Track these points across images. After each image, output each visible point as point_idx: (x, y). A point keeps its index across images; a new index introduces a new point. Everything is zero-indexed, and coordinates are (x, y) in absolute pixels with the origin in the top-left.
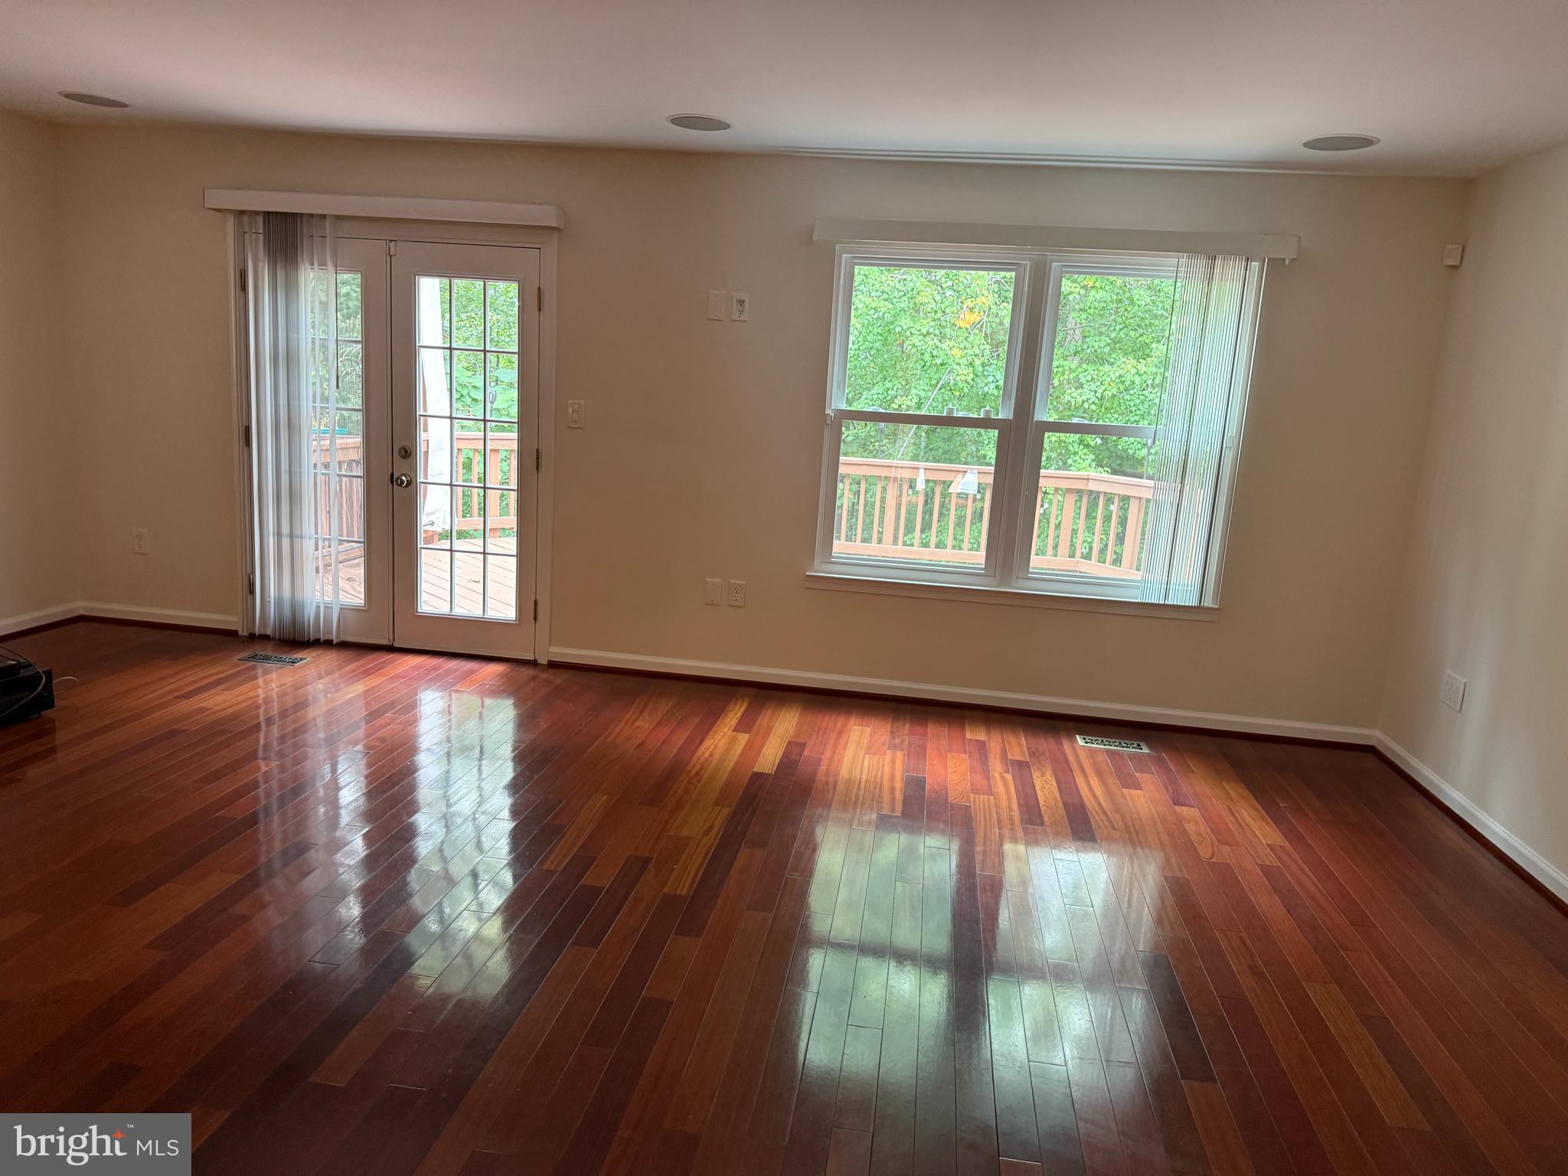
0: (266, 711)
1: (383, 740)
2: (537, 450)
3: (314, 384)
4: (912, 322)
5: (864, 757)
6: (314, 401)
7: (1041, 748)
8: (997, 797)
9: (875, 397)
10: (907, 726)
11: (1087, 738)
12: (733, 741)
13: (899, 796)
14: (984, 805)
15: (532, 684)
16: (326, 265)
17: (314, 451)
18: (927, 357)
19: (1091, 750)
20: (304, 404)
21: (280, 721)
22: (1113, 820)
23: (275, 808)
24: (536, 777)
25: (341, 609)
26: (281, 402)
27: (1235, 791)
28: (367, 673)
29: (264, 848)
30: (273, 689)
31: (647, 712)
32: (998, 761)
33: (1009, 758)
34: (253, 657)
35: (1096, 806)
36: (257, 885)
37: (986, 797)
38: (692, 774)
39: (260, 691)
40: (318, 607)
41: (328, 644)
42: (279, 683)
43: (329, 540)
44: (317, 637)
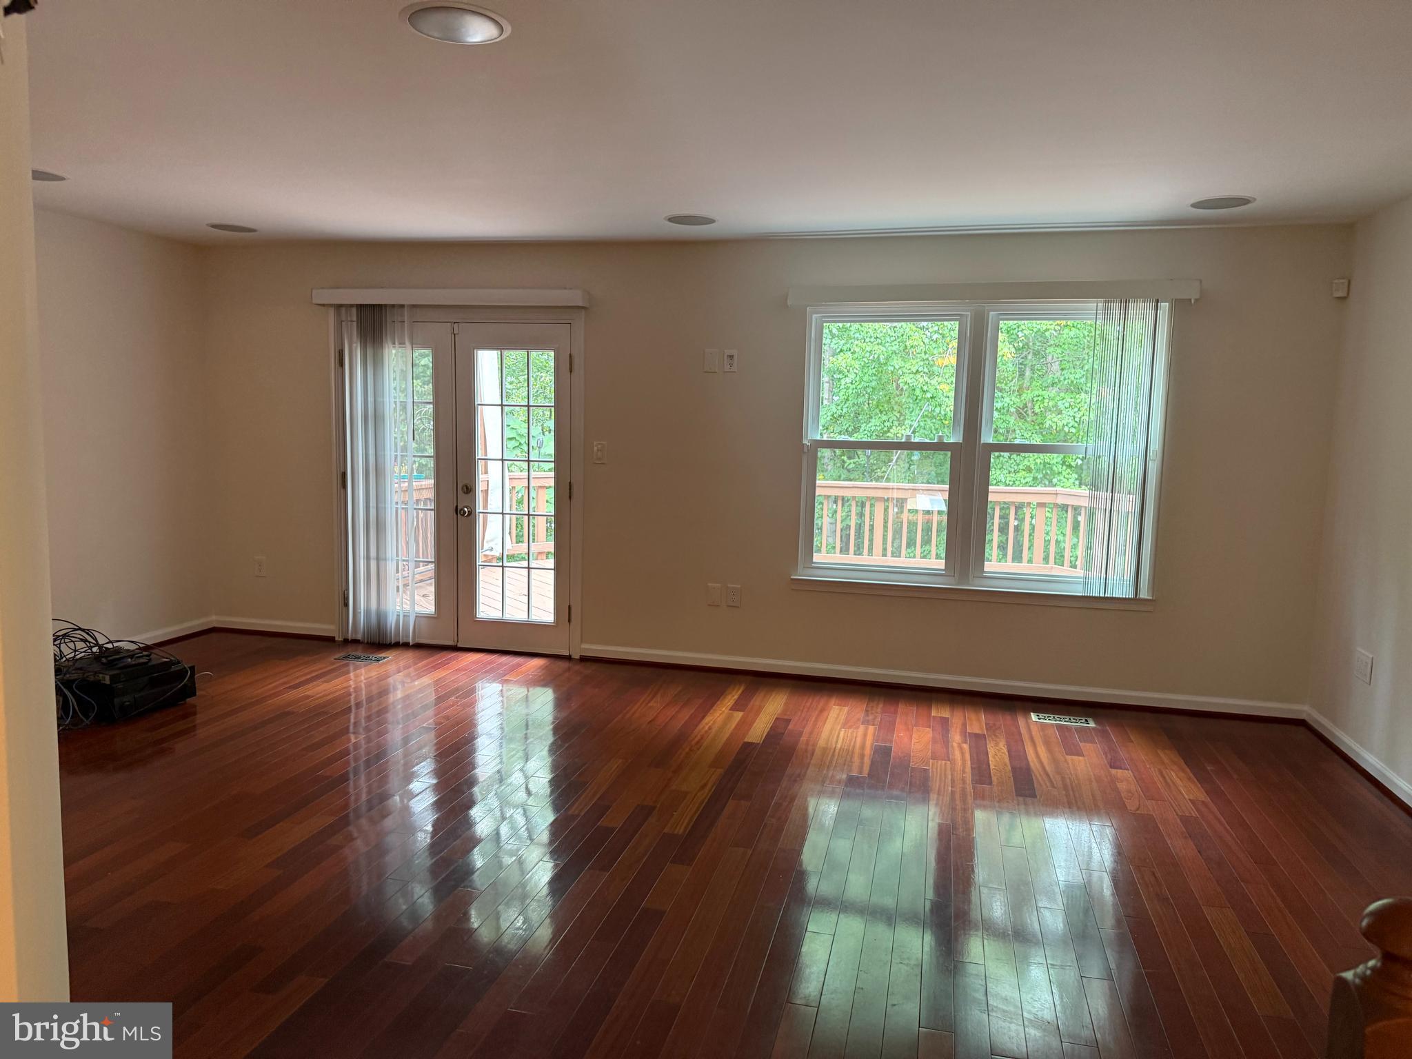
0: (356, 698)
1: (447, 718)
2: (570, 483)
3: (396, 438)
4: (902, 362)
5: (840, 730)
6: (396, 451)
7: (998, 723)
8: (953, 762)
9: (873, 428)
10: (881, 705)
11: (1040, 715)
12: (729, 718)
13: (867, 761)
14: (941, 769)
15: (567, 674)
16: (404, 344)
17: (396, 492)
18: (918, 392)
19: (1043, 726)
20: (388, 453)
21: (367, 704)
22: (1053, 780)
23: (362, 768)
24: (567, 745)
25: (416, 616)
26: (370, 452)
27: (1168, 756)
28: (436, 668)
29: (353, 798)
30: (361, 681)
31: (659, 695)
32: (958, 734)
33: (968, 731)
34: (346, 657)
35: (1040, 770)
36: (348, 824)
37: (943, 762)
38: (693, 743)
39: (352, 683)
40: (398, 616)
41: (406, 646)
42: (366, 677)
43: (407, 561)
44: (397, 640)
